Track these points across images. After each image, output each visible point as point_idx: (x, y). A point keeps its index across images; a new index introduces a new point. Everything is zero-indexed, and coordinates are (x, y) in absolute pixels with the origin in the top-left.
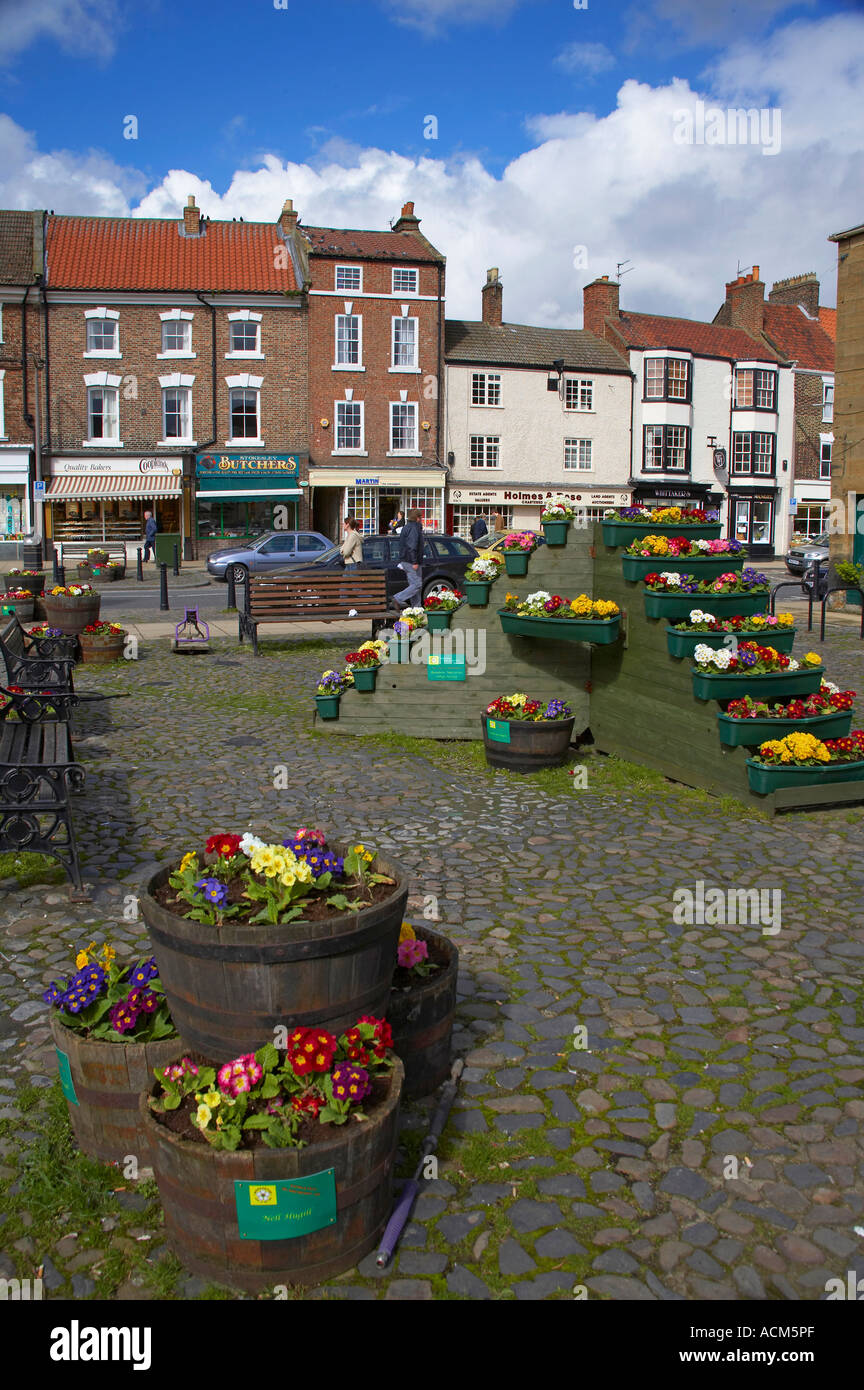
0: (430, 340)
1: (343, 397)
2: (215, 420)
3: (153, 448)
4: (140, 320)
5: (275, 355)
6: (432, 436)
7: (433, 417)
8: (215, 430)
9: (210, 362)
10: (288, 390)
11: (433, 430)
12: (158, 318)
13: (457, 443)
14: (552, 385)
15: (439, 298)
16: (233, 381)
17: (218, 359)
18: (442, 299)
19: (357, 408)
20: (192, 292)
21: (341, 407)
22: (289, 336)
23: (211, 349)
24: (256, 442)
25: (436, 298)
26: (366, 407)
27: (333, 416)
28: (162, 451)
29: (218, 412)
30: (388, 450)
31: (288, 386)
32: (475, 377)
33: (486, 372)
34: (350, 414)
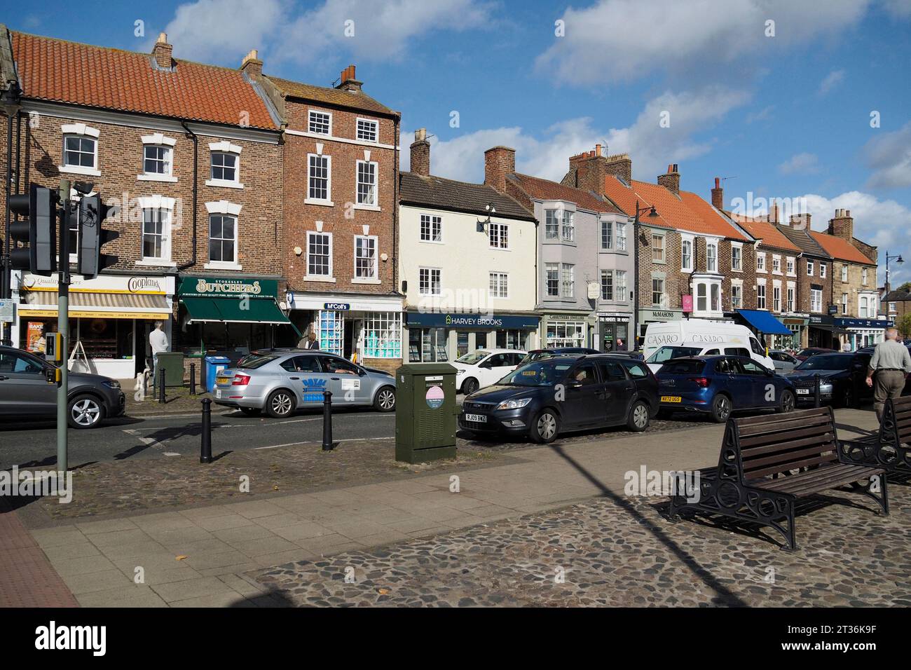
0: (387, 183)
1: (314, 228)
2: (194, 242)
3: (131, 266)
4: (121, 140)
5: (253, 185)
6: (389, 265)
7: (390, 249)
8: (195, 252)
9: (192, 187)
10: (265, 219)
11: (390, 261)
12: (140, 140)
13: (408, 272)
14: (480, 227)
15: (395, 148)
16: (212, 207)
17: (199, 186)
18: (398, 148)
19: (326, 238)
20: (177, 119)
21: (312, 237)
22: (266, 169)
23: (192, 174)
24: (234, 265)
25: (393, 147)
26: (334, 238)
27: (305, 244)
28: (140, 270)
29: (198, 236)
30: (353, 278)
31: (264, 215)
32: (423, 218)
33: (432, 213)
34: (319, 244)
